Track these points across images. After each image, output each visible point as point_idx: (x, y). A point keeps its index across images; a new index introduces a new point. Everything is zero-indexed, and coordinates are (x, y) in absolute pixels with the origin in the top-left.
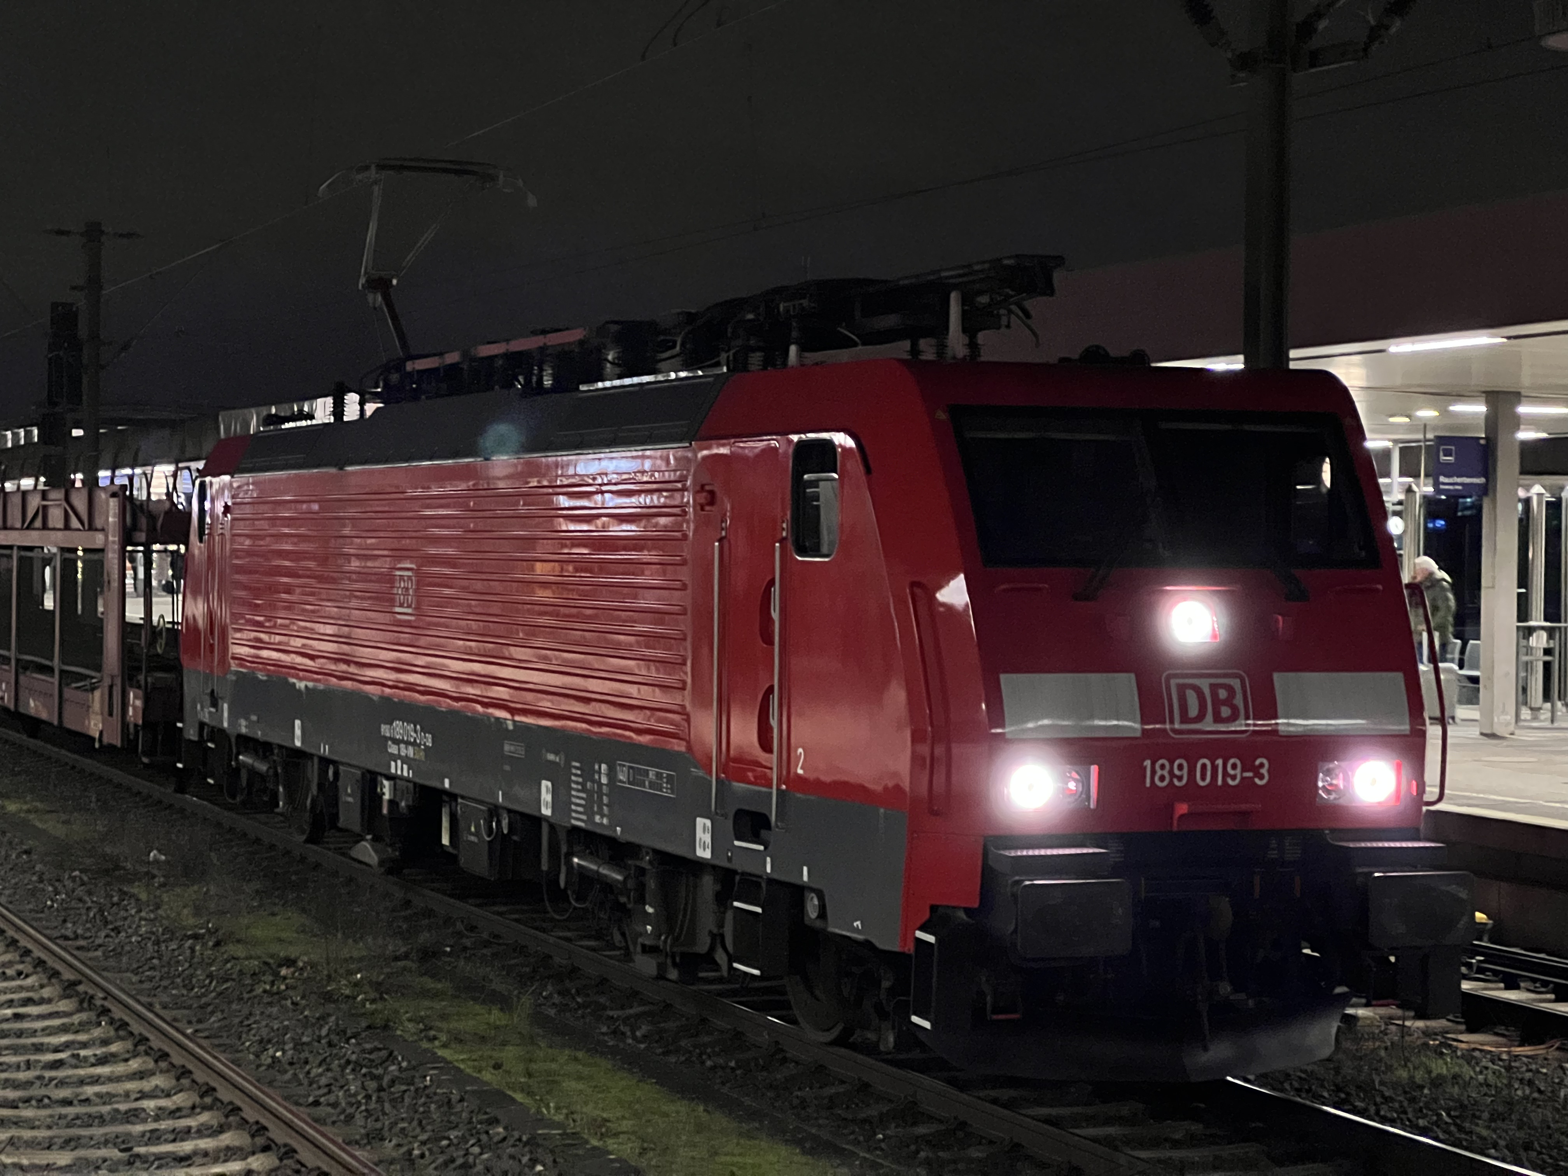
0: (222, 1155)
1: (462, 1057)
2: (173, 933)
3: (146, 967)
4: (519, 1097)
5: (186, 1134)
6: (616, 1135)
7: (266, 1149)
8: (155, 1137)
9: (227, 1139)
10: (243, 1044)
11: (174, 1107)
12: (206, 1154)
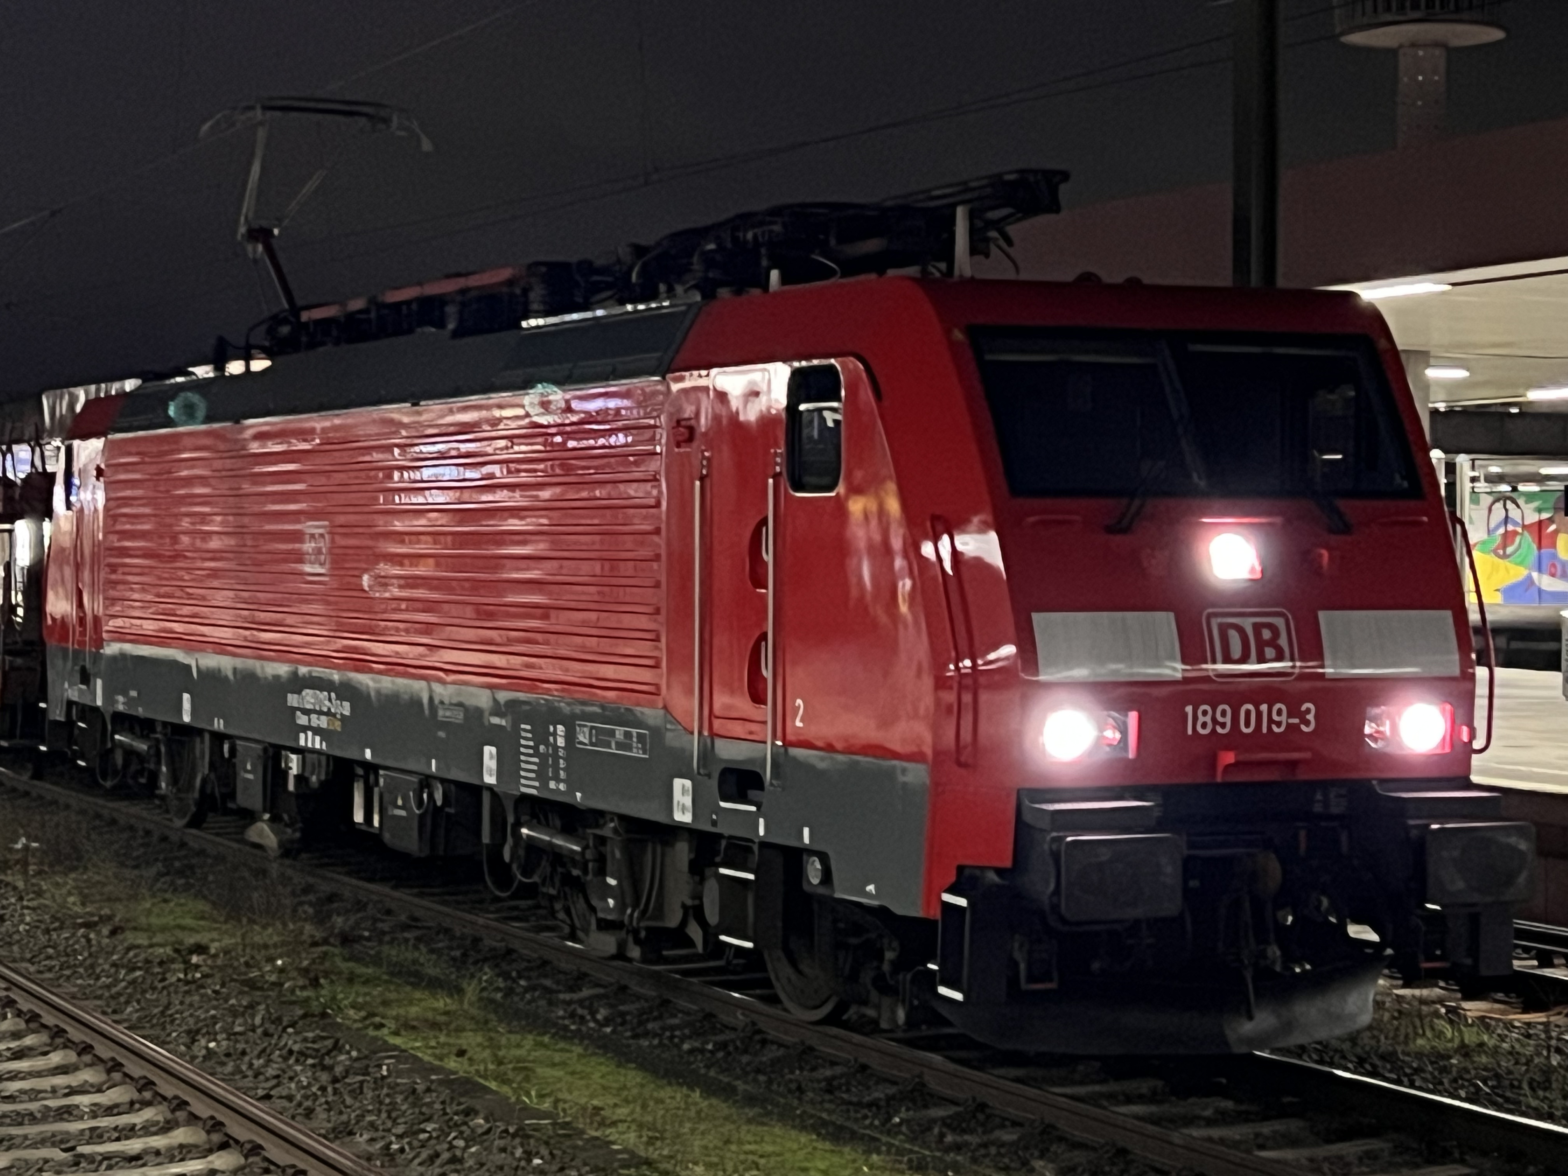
0: (176, 1153)
1: (418, 1044)
2: (62, 923)
3: (42, 956)
4: (493, 1085)
5: (129, 1132)
6: (614, 1124)
7: (223, 1146)
8: (96, 1136)
9: (180, 1136)
10: (169, 1035)
11: (110, 1103)
12: (158, 1153)
